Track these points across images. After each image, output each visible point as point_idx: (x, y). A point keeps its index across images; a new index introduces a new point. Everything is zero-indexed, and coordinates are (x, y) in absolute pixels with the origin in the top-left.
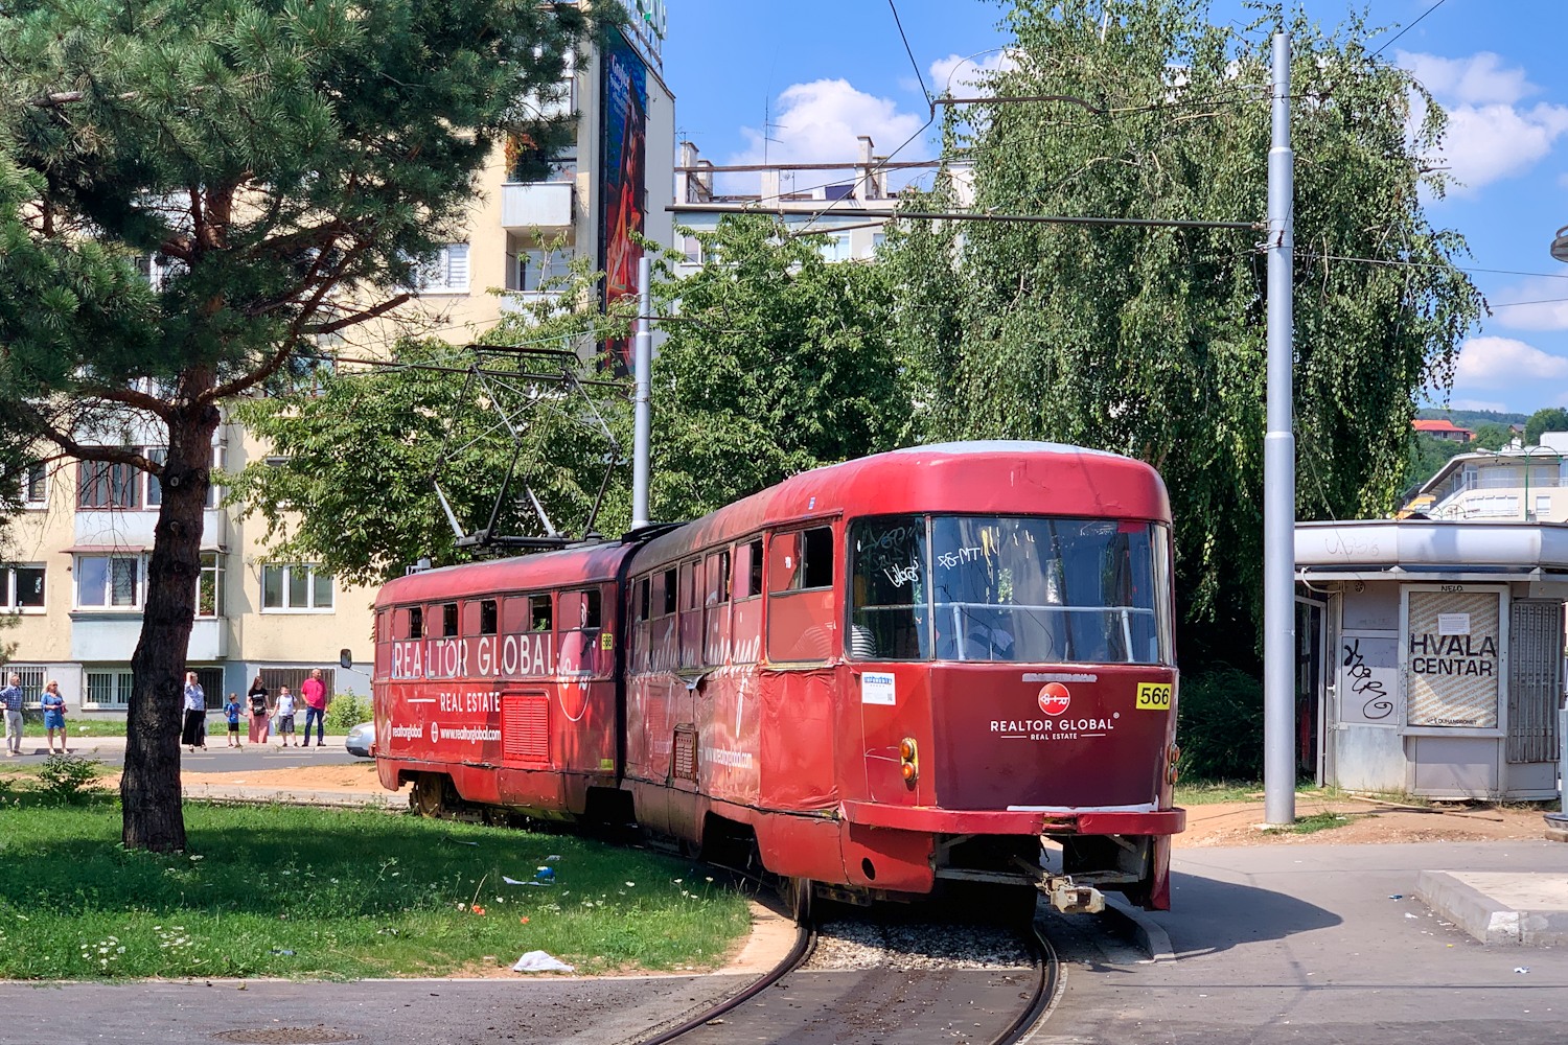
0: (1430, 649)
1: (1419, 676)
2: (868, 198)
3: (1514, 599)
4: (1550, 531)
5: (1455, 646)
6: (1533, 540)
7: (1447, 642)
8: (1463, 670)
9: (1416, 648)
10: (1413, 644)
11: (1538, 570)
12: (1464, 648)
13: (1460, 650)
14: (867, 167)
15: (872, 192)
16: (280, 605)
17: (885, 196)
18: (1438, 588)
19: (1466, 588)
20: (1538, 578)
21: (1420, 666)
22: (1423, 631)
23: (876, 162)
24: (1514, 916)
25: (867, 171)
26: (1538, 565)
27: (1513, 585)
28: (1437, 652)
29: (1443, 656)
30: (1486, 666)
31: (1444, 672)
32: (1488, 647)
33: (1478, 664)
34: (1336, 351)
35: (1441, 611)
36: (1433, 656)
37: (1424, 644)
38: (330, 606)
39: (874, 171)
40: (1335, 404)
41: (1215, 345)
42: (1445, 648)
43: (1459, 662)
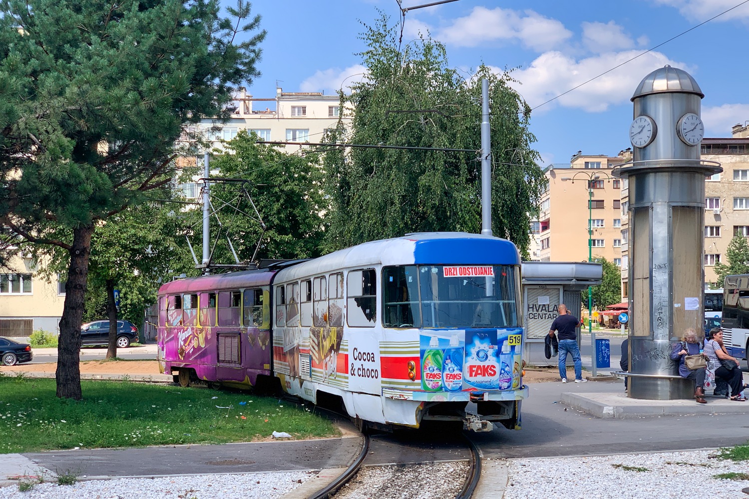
0: (535, 310)
1: (531, 320)
2: (245, 113)
3: (564, 291)
4: (578, 265)
5: (544, 308)
6: (573, 269)
7: (541, 307)
8: (547, 318)
9: (530, 309)
10: (529, 308)
11: (574, 280)
12: (547, 309)
13: (545, 310)
14: (244, 100)
15: (246, 111)
16: (7, 291)
17: (251, 113)
18: (538, 287)
19: (548, 287)
20: (574, 283)
21: (531, 316)
22: (532, 303)
23: (247, 98)
24: (612, 408)
25: (245, 102)
26: (574, 278)
27: (564, 286)
28: (537, 311)
29: (540, 312)
30: (555, 316)
31: (540, 318)
32: (555, 309)
33: (552, 315)
34: (499, 197)
35: (539, 295)
36: (536, 312)
37: (533, 308)
38: (30, 292)
39: (247, 102)
40: (500, 218)
41: (455, 194)
42: (540, 310)
43: (545, 314)
